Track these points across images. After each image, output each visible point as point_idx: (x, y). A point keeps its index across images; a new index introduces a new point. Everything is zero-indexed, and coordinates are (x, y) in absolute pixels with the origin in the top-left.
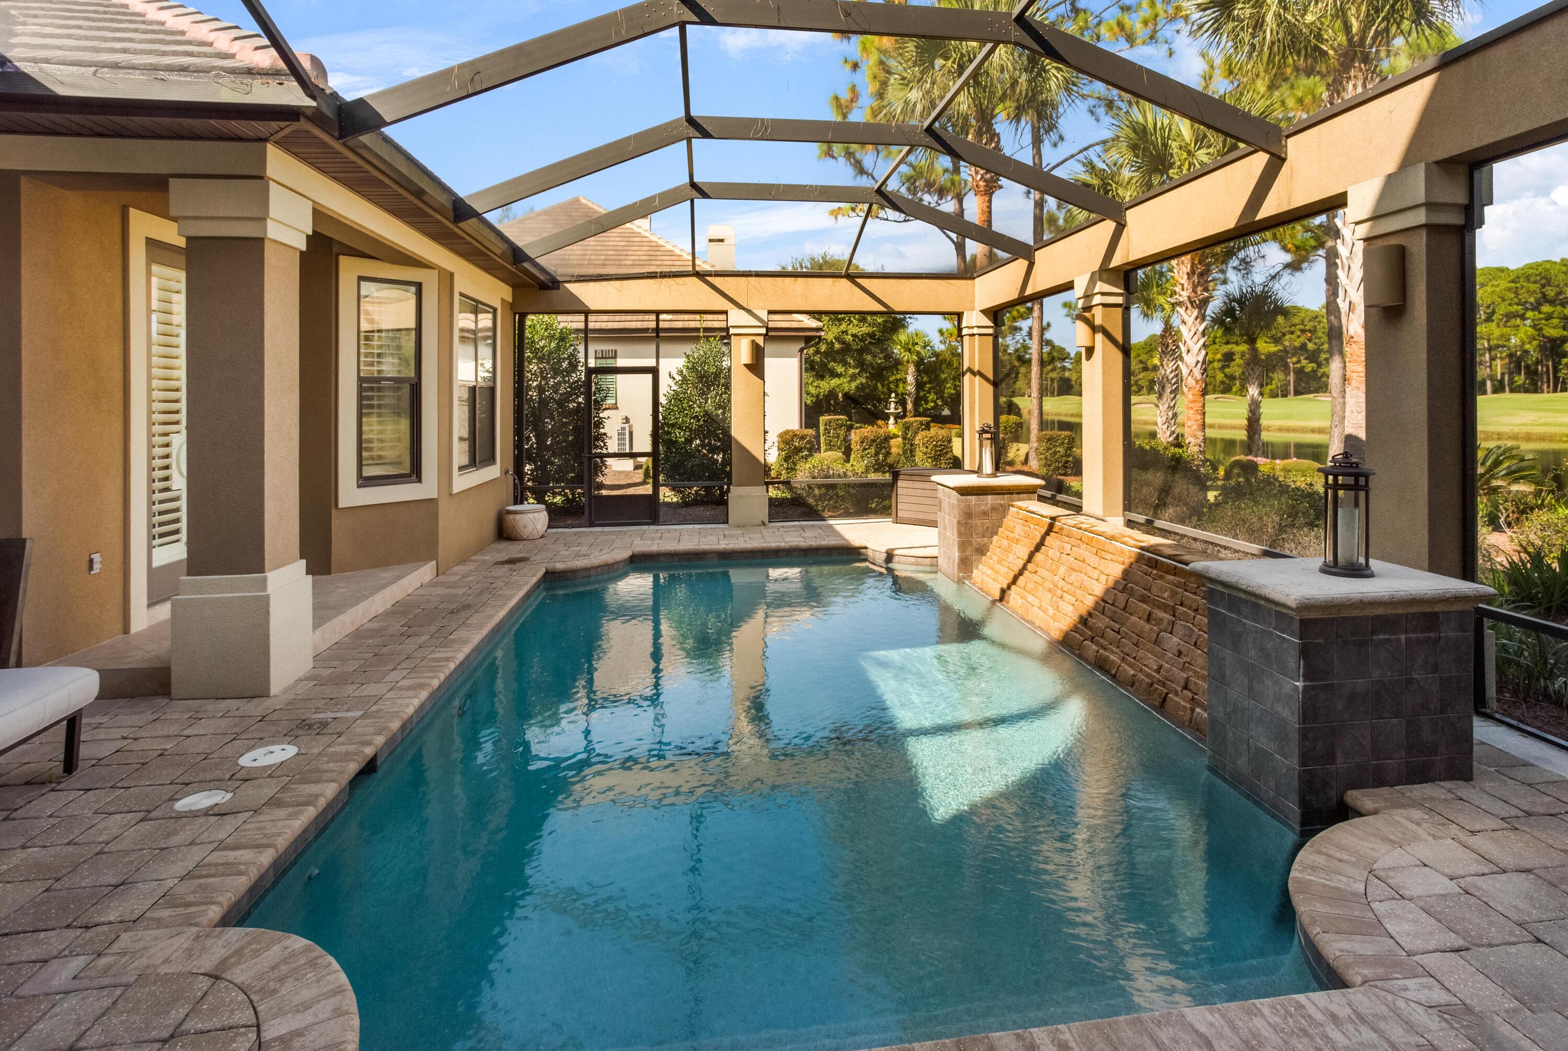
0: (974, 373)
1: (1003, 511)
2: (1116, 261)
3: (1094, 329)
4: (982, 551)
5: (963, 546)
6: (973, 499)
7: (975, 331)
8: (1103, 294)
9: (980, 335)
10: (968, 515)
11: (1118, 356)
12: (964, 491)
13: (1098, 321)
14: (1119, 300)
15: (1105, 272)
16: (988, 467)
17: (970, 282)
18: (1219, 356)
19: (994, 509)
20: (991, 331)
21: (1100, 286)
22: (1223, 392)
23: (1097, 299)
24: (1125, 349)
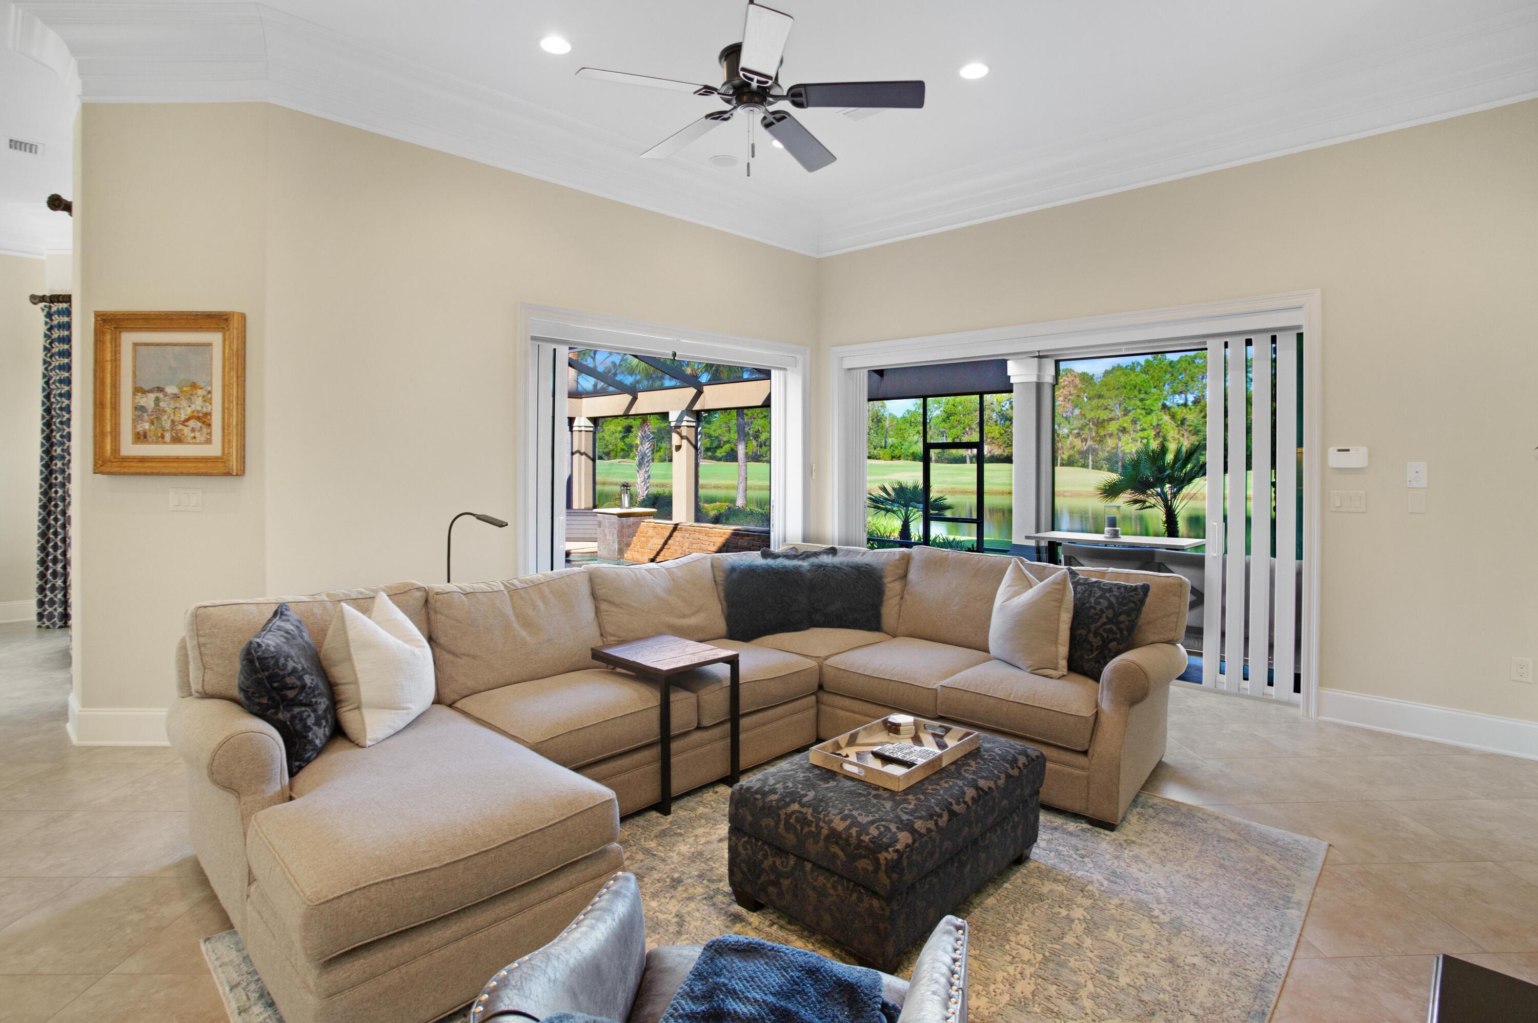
0: (581, 454)
1: (637, 525)
2: (697, 407)
3: (682, 437)
4: (628, 545)
5: (620, 543)
6: (624, 519)
7: (583, 429)
8: (687, 421)
9: (586, 431)
10: (622, 527)
11: (693, 450)
12: (621, 515)
13: (684, 434)
14: (694, 424)
15: (689, 411)
16: (627, 504)
17: (579, 400)
18: (620, 428)
19: (634, 524)
20: (591, 429)
21: (686, 418)
22: (623, 457)
23: (684, 423)
24: (696, 447)
